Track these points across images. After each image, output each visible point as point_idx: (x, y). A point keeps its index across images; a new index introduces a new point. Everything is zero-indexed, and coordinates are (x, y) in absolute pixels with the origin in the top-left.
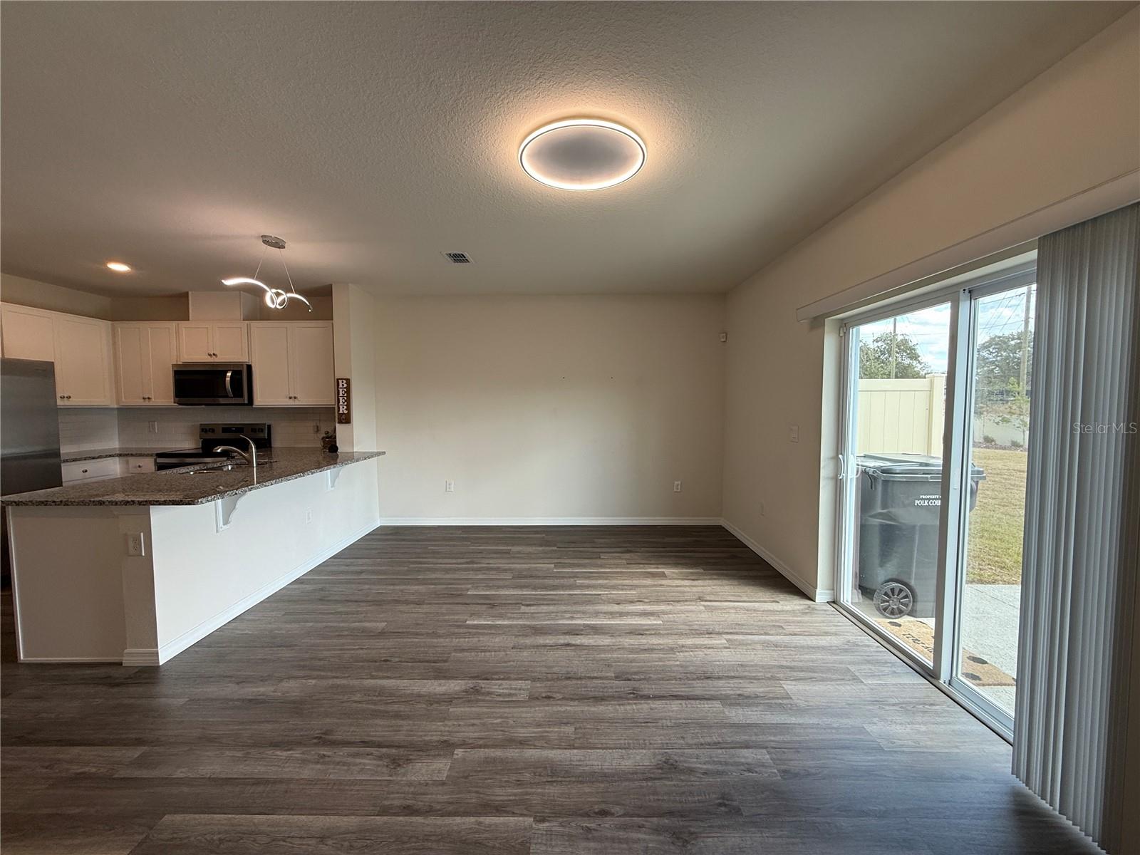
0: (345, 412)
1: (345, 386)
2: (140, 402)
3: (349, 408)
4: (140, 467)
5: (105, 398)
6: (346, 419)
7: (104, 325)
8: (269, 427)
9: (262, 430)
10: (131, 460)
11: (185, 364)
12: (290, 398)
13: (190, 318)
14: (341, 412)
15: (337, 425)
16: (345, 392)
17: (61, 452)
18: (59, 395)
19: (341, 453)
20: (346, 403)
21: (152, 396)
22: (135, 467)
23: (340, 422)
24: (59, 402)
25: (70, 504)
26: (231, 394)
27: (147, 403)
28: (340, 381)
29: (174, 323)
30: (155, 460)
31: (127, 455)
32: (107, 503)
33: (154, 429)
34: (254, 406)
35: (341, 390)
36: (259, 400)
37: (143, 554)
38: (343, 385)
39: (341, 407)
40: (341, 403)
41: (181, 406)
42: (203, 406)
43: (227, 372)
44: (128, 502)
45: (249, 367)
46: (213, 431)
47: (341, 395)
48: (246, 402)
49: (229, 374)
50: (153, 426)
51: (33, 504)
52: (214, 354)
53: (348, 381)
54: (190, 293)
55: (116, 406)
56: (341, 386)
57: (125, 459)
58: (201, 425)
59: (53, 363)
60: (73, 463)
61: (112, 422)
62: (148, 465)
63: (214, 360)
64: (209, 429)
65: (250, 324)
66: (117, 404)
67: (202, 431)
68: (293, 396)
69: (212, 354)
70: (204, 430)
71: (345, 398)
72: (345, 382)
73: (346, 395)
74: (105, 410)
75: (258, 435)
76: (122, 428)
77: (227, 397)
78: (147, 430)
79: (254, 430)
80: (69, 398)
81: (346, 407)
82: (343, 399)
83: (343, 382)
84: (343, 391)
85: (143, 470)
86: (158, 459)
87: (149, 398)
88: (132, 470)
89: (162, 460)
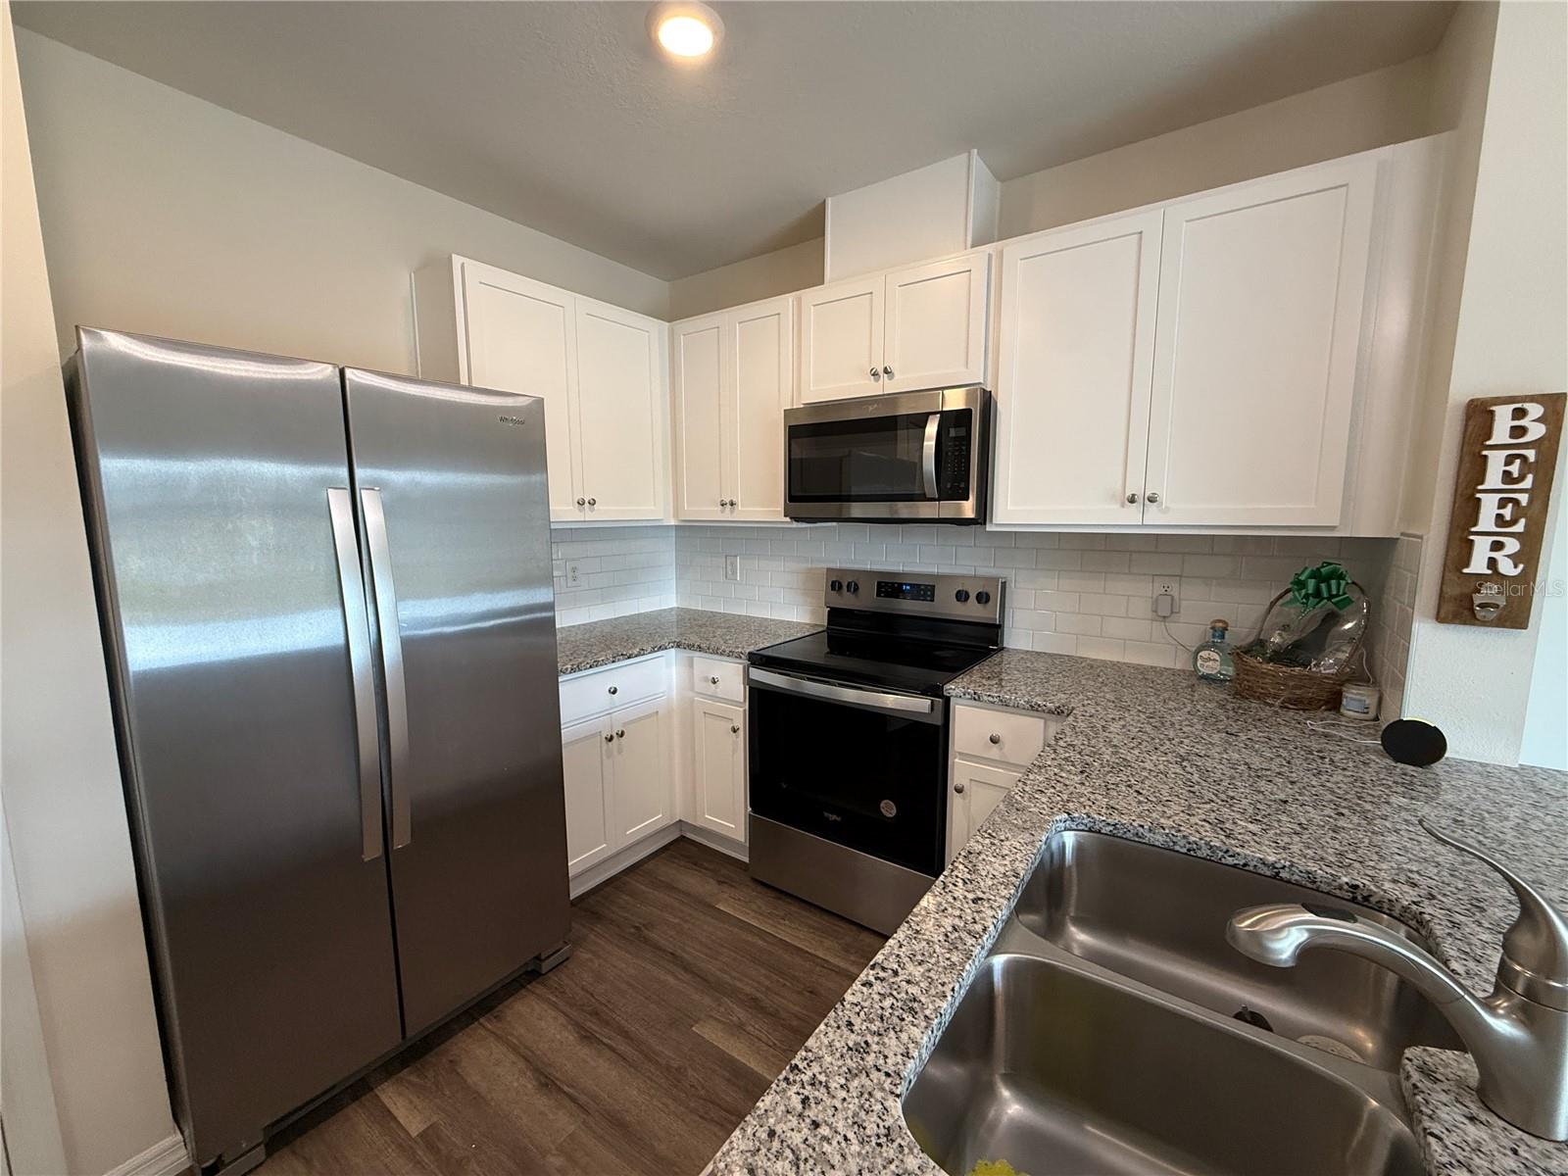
0: (1506, 569)
1: (1536, 430)
2: (713, 513)
3: (1530, 553)
4: (714, 682)
5: (654, 507)
6: (1498, 604)
7: (656, 328)
8: (1004, 584)
10: (698, 657)
11: (814, 408)
12: (1132, 500)
13: (827, 276)
14: (1478, 565)
16: (1526, 469)
20: (1518, 525)
21: (738, 500)
22: (706, 679)
23: (1455, 615)
26: (932, 489)
27: (727, 515)
28: (1502, 412)
29: (789, 299)
30: (746, 673)
31: (690, 647)
33: (734, 573)
34: (988, 528)
35: (1495, 456)
36: (1011, 508)
38: (1517, 431)
39: (1482, 542)
40: (1486, 521)
41: (795, 525)
42: (834, 524)
43: (925, 421)
45: (988, 400)
46: (854, 588)
47: (1493, 478)
48: (969, 514)
49: (932, 429)
50: (733, 565)
52: (886, 371)
53: (1558, 406)
54: (828, 201)
55: (673, 522)
56: (1499, 438)
57: (688, 653)
58: (829, 570)
59: (542, 400)
60: (591, 671)
61: (667, 553)
62: (731, 680)
63: (888, 387)
64: (849, 584)
65: (1002, 252)
66: (676, 515)
67: (833, 588)
68: (1139, 494)
69: (881, 370)
70: (836, 586)
71: (1524, 499)
72: (1535, 410)
73: (1528, 483)
74: (655, 530)
75: (972, 611)
76: (682, 567)
77: (924, 498)
78: (722, 572)
79: (962, 596)
80: (593, 503)
81: (1512, 546)
82: (1502, 503)
83: (1520, 413)
84: (1509, 460)
85: (720, 690)
86: (752, 670)
87: (732, 504)
88: (700, 686)
89: (760, 675)
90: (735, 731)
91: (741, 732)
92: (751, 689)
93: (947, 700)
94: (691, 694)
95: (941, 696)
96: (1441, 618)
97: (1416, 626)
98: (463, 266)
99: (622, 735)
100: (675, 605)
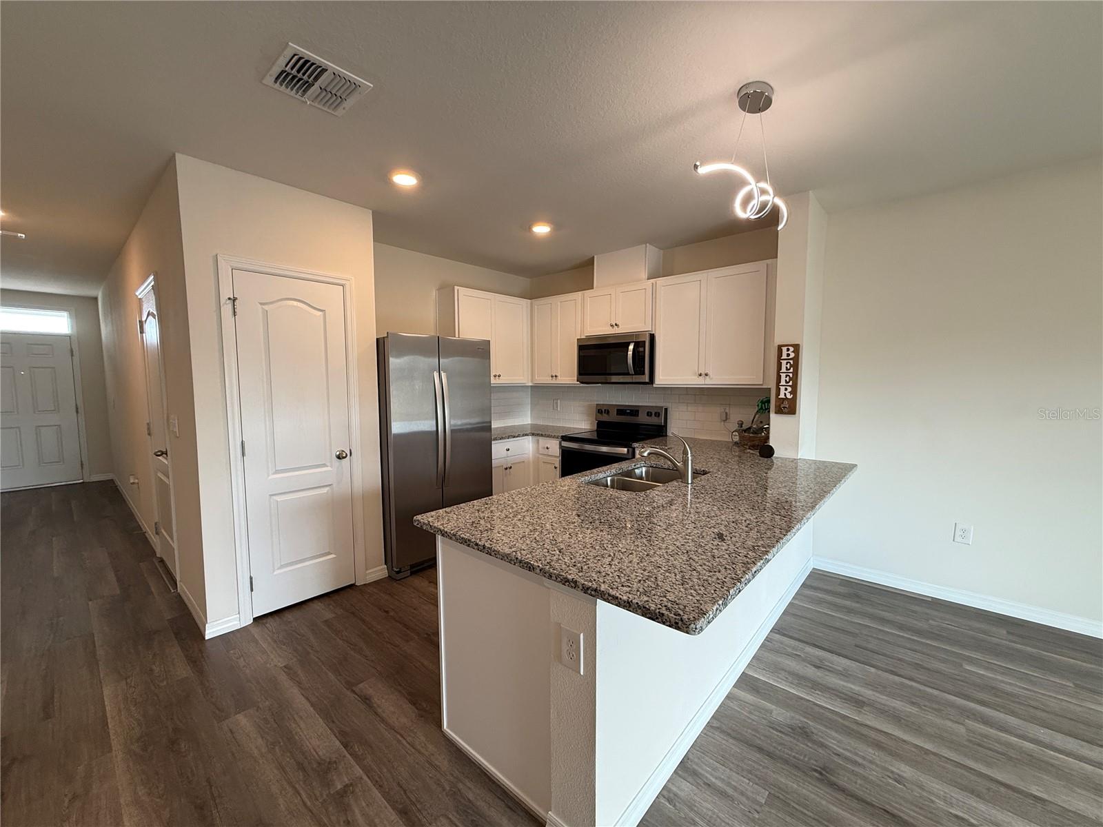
0: (789, 396)
1: (792, 355)
2: (548, 380)
3: (794, 391)
4: (547, 448)
5: (523, 378)
6: (788, 407)
7: (525, 303)
8: (666, 410)
9: (658, 415)
10: (541, 439)
11: (589, 338)
12: (700, 375)
13: (595, 286)
14: (782, 396)
15: (773, 416)
16: (791, 366)
17: (493, 427)
18: (492, 374)
19: (777, 458)
20: (791, 384)
21: (558, 374)
22: (544, 448)
23: (779, 411)
24: (493, 381)
25: (493, 554)
26: (632, 371)
27: (554, 381)
28: (784, 349)
29: (580, 293)
30: (560, 443)
31: (538, 435)
32: (538, 571)
33: (557, 407)
34: (654, 386)
35: (784, 362)
36: (661, 377)
37: (582, 674)
38: (788, 355)
39: (782, 389)
40: (783, 383)
41: (582, 385)
42: (600, 385)
43: (628, 344)
44: (568, 581)
45: (652, 337)
46: (608, 412)
47: (784, 370)
48: (647, 380)
49: (631, 347)
50: (557, 403)
51: (457, 540)
52: (616, 325)
53: (797, 348)
54: (595, 257)
55: (530, 384)
56: (784, 356)
57: (536, 438)
58: (597, 405)
59: (489, 341)
60: (500, 441)
61: (527, 399)
62: (554, 447)
63: (616, 331)
64: (605, 410)
65: (656, 283)
66: (532, 382)
67: (599, 412)
68: (703, 373)
69: (614, 324)
70: (600, 411)
71: (791, 375)
72: (792, 349)
73: (791, 370)
74: (523, 388)
75: (653, 420)
76: (534, 405)
77: (628, 374)
78: (551, 408)
79: (649, 414)
80: (499, 376)
81: (789, 389)
82: (786, 376)
83: (788, 350)
84: (787, 363)
85: (550, 452)
86: (563, 442)
87: (556, 376)
88: (542, 451)
89: (565, 444)
90: (555, 468)
91: (558, 469)
92: (562, 450)
93: (634, 449)
94: (537, 455)
95: (632, 447)
96: (776, 413)
97: (771, 415)
98: (458, 290)
99: (511, 467)
100: (530, 422)
